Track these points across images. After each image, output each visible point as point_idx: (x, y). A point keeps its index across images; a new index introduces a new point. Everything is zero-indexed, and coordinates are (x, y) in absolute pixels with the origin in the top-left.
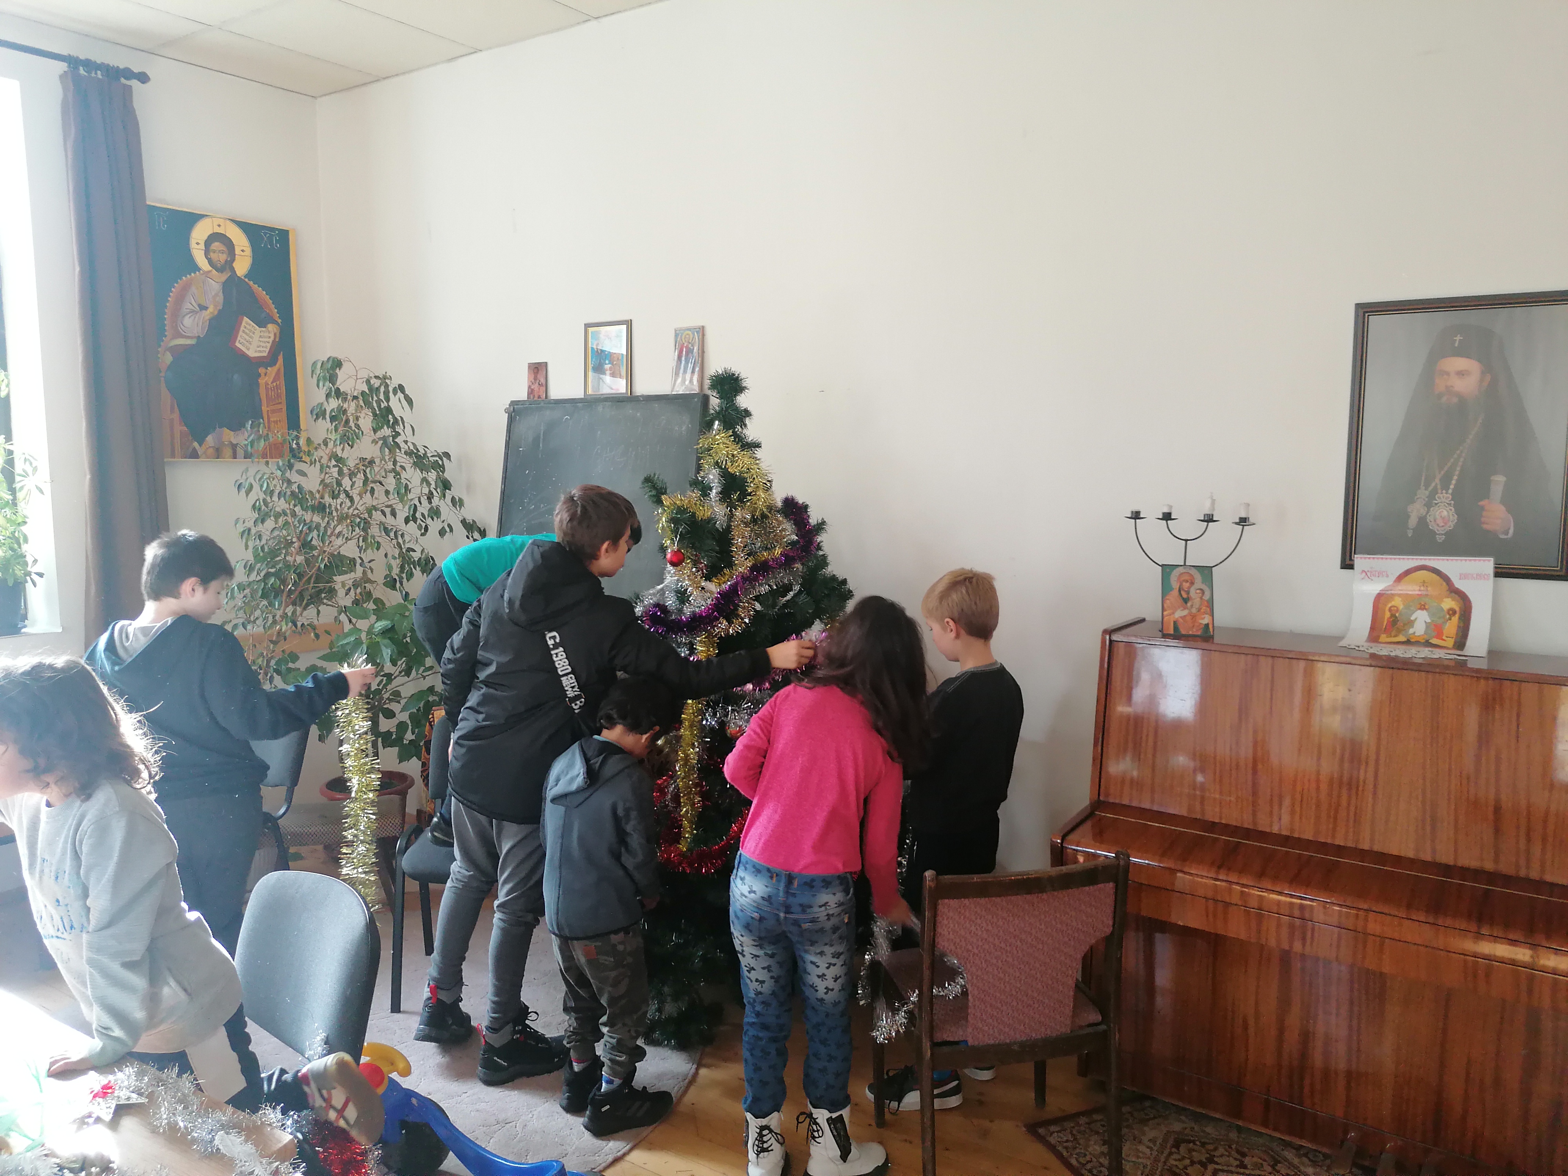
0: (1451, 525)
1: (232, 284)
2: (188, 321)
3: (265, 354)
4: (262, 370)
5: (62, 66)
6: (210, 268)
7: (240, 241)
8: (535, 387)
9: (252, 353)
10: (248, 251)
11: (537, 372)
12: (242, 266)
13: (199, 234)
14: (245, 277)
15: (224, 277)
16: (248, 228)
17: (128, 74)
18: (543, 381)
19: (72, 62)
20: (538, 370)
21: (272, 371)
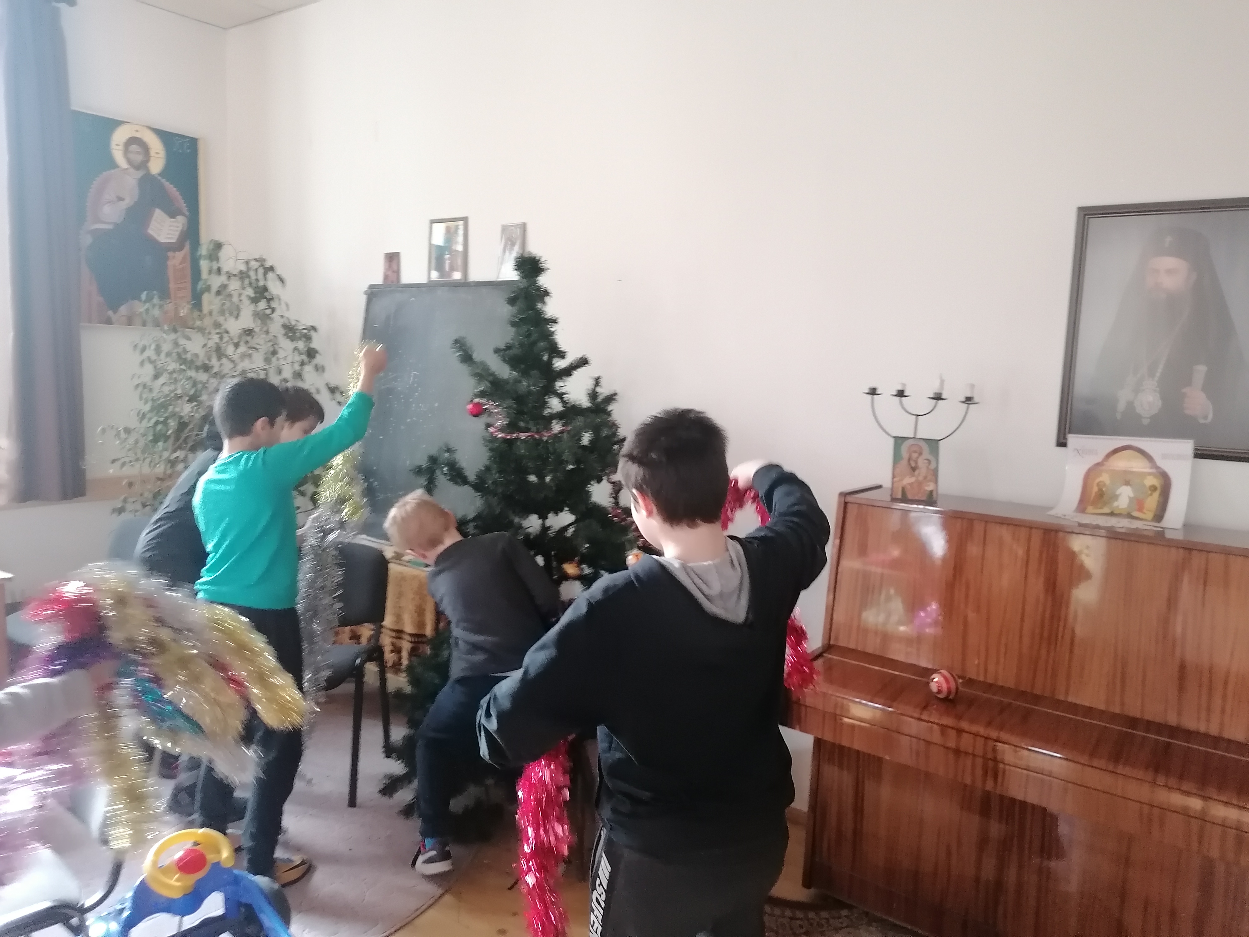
0: (1155, 411)
2: (106, 209)
3: (174, 241)
6: (128, 166)
9: (162, 239)
10: (162, 155)
11: (392, 262)
14: (159, 175)
18: (395, 268)
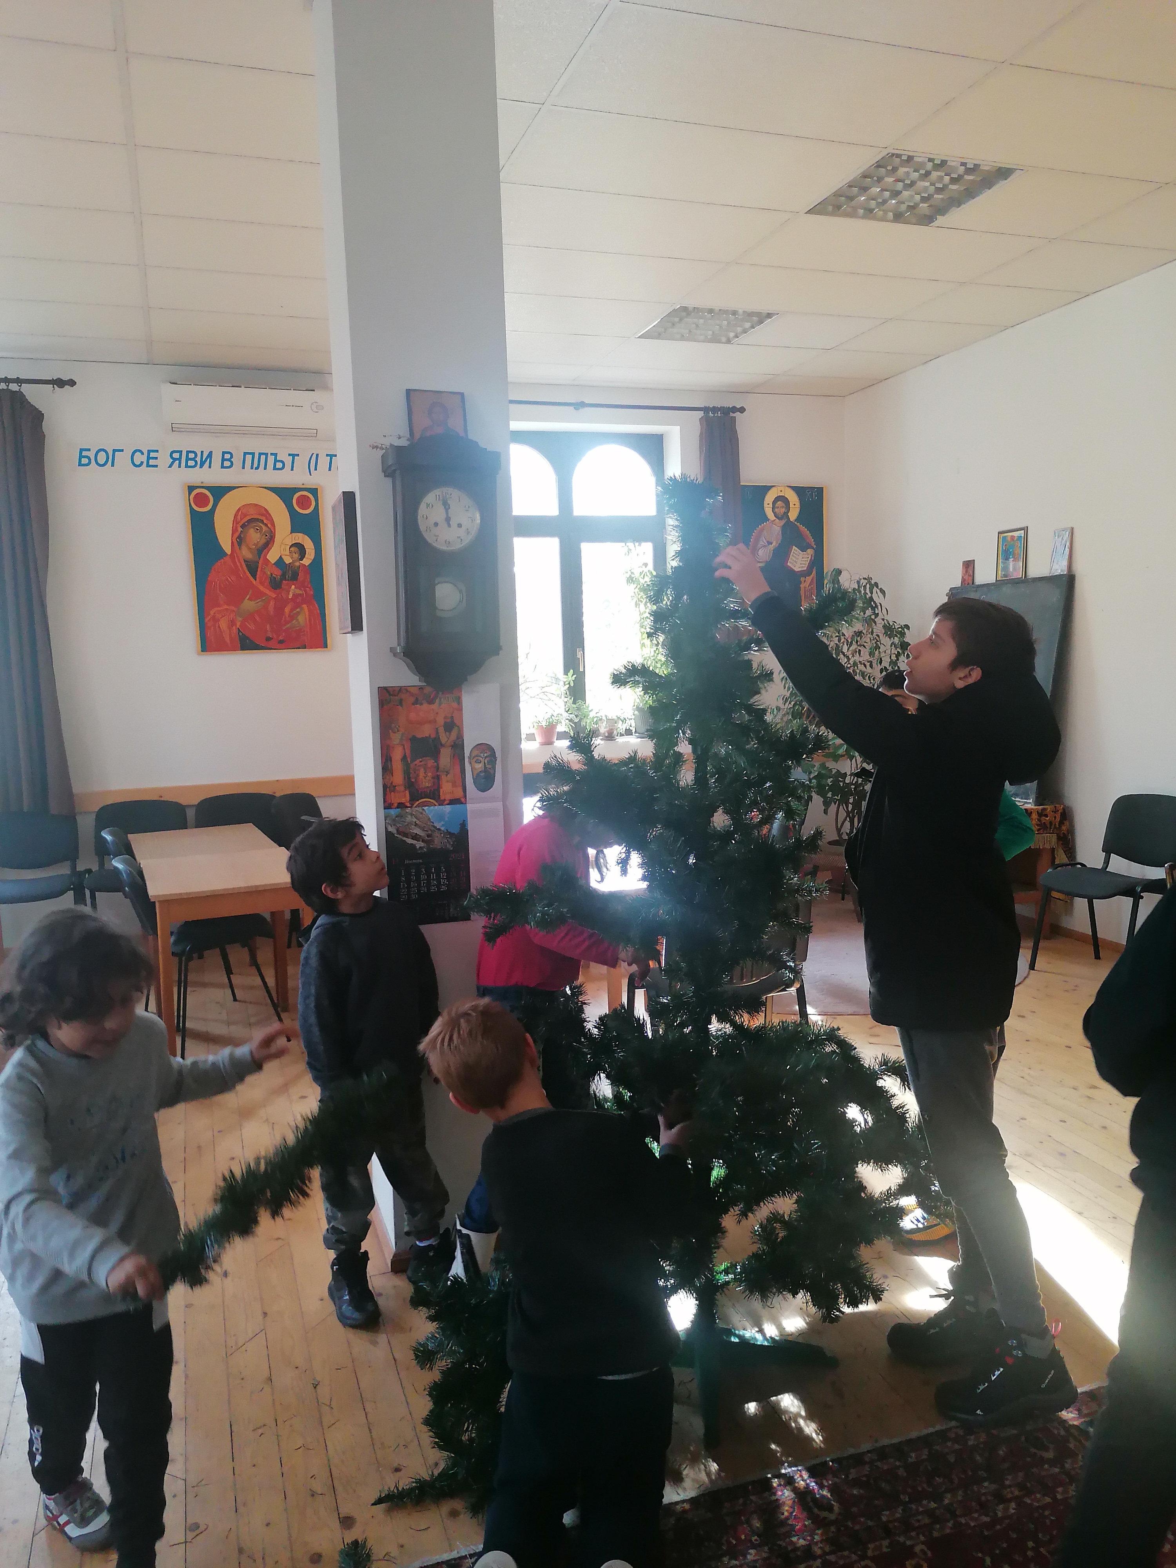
1: (789, 527)
2: (760, 552)
3: (805, 569)
4: (802, 579)
5: (701, 414)
6: (775, 518)
7: (793, 498)
8: (966, 577)
9: (797, 569)
10: (798, 505)
11: (968, 568)
12: (793, 515)
13: (770, 498)
14: (795, 520)
15: (783, 522)
16: (799, 490)
17: (734, 409)
18: (971, 572)
19: (706, 409)
20: (969, 565)
21: (809, 579)
